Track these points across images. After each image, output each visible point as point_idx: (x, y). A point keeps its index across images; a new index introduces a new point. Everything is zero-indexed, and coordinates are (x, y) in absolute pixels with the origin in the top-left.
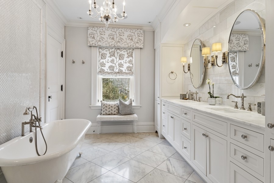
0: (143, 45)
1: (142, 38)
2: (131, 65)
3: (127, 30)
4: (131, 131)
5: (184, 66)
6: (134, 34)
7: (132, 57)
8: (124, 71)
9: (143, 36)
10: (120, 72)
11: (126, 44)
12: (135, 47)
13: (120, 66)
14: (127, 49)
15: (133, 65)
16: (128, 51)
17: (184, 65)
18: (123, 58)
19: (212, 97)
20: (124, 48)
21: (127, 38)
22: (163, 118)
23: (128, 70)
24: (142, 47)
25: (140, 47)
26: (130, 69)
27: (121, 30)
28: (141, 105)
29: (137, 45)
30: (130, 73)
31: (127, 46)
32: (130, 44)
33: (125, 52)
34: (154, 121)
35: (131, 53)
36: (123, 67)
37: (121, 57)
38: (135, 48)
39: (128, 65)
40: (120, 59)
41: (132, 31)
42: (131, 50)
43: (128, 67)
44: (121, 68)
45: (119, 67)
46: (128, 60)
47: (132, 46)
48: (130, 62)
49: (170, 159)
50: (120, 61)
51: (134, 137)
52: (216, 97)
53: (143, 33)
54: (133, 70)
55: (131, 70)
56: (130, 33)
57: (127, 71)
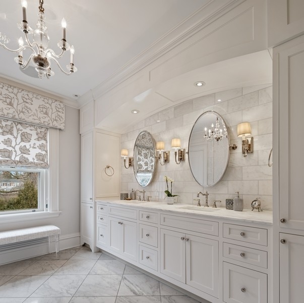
0: (63, 125)
1: (63, 116)
2: (44, 153)
3: (39, 97)
4: (44, 252)
5: (125, 160)
6: (51, 106)
7: (45, 140)
8: (31, 160)
9: (64, 112)
10: (23, 161)
11: (35, 118)
12: (51, 125)
13: (23, 151)
14: (35, 127)
15: (46, 152)
16: (39, 130)
17: (125, 158)
18: (29, 140)
19: (169, 195)
20: (32, 125)
21: (38, 110)
22: (98, 225)
23: (38, 159)
24: (62, 127)
25: (59, 127)
26: (41, 158)
27: (28, 95)
28: (61, 212)
29: (56, 124)
30: (42, 164)
31: (37, 122)
32: (45, 120)
33: (32, 130)
34: (80, 231)
35: (43, 134)
36: (29, 154)
37: (25, 137)
38: (51, 128)
39: (38, 151)
40: (22, 140)
41: (46, 101)
42: (43, 130)
43: (38, 155)
44: (24, 155)
45: (22, 153)
46: (38, 143)
47: (46, 124)
48: (42, 147)
49: (126, 277)
50: (23, 144)
51: (53, 260)
52: (174, 196)
53: (64, 109)
54: (48, 160)
55: (43, 160)
56: (43, 103)
57: (35, 161)
